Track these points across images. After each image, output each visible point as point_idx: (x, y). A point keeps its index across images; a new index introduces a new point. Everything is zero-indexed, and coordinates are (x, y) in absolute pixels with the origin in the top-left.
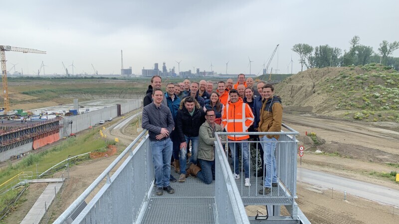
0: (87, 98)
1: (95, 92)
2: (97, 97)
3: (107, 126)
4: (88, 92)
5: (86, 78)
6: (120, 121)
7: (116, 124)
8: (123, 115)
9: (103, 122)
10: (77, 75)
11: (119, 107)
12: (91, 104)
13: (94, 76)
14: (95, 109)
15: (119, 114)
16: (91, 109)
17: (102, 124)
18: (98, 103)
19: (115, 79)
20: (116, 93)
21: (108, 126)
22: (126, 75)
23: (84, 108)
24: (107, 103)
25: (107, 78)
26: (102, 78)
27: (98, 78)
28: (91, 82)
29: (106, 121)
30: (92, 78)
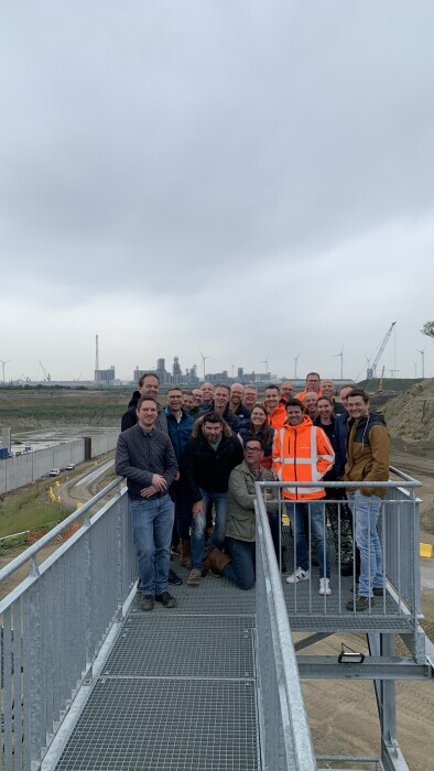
0: (28, 425)
1: (43, 414)
2: (48, 423)
3: (63, 480)
4: (30, 415)
5: (27, 387)
6: (88, 470)
7: (81, 476)
8: (95, 458)
9: (56, 471)
10: (11, 383)
11: (88, 443)
12: (34, 437)
13: (44, 384)
14: (42, 446)
15: (88, 456)
16: (35, 447)
17: (54, 476)
18: (49, 435)
19: (82, 388)
20: (83, 416)
21: (65, 481)
22: (103, 382)
23: (22, 446)
24: (65, 435)
25: (69, 388)
26: (58, 387)
27: (52, 388)
28: (37, 395)
29: (62, 471)
30: (40, 387)
